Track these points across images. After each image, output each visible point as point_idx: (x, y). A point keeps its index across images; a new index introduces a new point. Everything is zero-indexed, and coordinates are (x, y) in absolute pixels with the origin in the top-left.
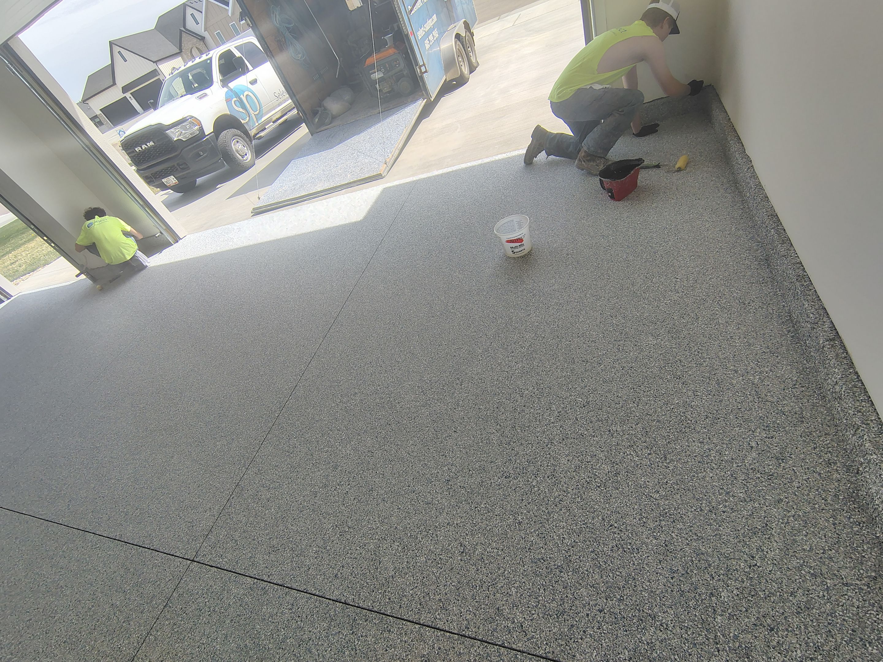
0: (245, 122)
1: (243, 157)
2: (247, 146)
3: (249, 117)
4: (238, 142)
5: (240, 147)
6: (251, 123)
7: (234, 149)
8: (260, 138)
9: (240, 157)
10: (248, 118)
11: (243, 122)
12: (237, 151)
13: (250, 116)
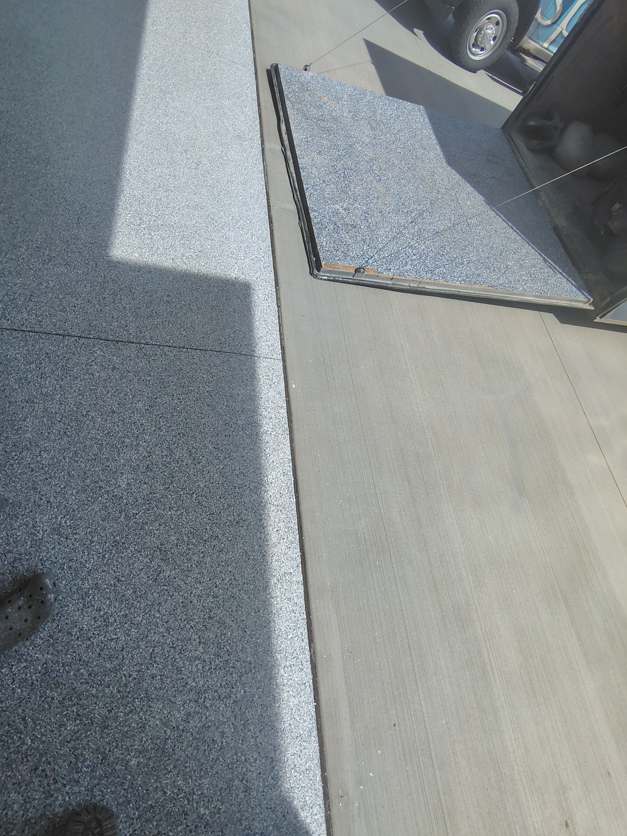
0: (540, 20)
1: (475, 45)
2: (498, 44)
3: (554, 23)
4: (497, 23)
5: (489, 31)
6: (541, 31)
7: (480, 24)
8: (523, 61)
9: (472, 41)
10: (549, 22)
11: (538, 16)
12: (479, 31)
13: (555, 26)
